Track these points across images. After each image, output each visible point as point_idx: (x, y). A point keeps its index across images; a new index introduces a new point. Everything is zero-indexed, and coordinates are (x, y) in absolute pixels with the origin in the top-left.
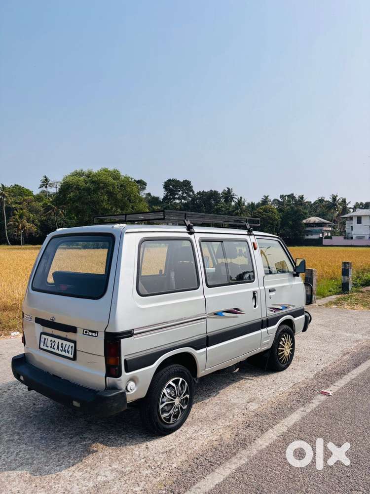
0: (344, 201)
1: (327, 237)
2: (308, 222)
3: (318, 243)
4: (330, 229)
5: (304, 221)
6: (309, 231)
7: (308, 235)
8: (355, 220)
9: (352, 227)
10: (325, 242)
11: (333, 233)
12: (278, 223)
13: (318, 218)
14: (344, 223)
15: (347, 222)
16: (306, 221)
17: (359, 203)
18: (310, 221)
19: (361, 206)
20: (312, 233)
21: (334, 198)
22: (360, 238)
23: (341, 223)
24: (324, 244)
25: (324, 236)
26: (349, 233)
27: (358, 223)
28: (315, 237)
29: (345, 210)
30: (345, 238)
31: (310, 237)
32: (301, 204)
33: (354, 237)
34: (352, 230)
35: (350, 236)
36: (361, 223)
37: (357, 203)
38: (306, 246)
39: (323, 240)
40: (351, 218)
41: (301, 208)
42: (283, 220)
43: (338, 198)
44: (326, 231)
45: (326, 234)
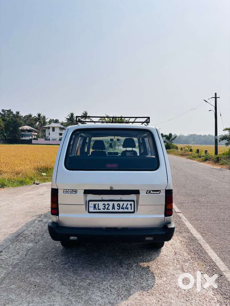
0: (44, 117)
1: (34, 139)
2: (23, 128)
3: (29, 142)
4: (36, 134)
5: (20, 128)
6: (23, 135)
7: (22, 137)
8: (51, 129)
9: (49, 133)
10: (33, 141)
11: (38, 136)
12: (2, 128)
13: (28, 126)
14: (45, 131)
15: (47, 130)
16: (22, 128)
17: (52, 119)
18: (24, 128)
19: (53, 121)
20: (25, 136)
21: (39, 115)
22: (54, 140)
23: (42, 130)
24: (33, 143)
25: (33, 138)
26: (48, 137)
27: (53, 131)
28: (27, 138)
29: (45, 123)
30: (45, 140)
31: (24, 138)
32: (18, 117)
33: (51, 139)
34: (49, 135)
35: (48, 138)
36: (54, 131)
37: (51, 119)
38: (22, 144)
39: (33, 140)
40: (49, 128)
41: (18, 119)
42: (5, 126)
43: (41, 115)
44: (34, 135)
45: (34, 137)
